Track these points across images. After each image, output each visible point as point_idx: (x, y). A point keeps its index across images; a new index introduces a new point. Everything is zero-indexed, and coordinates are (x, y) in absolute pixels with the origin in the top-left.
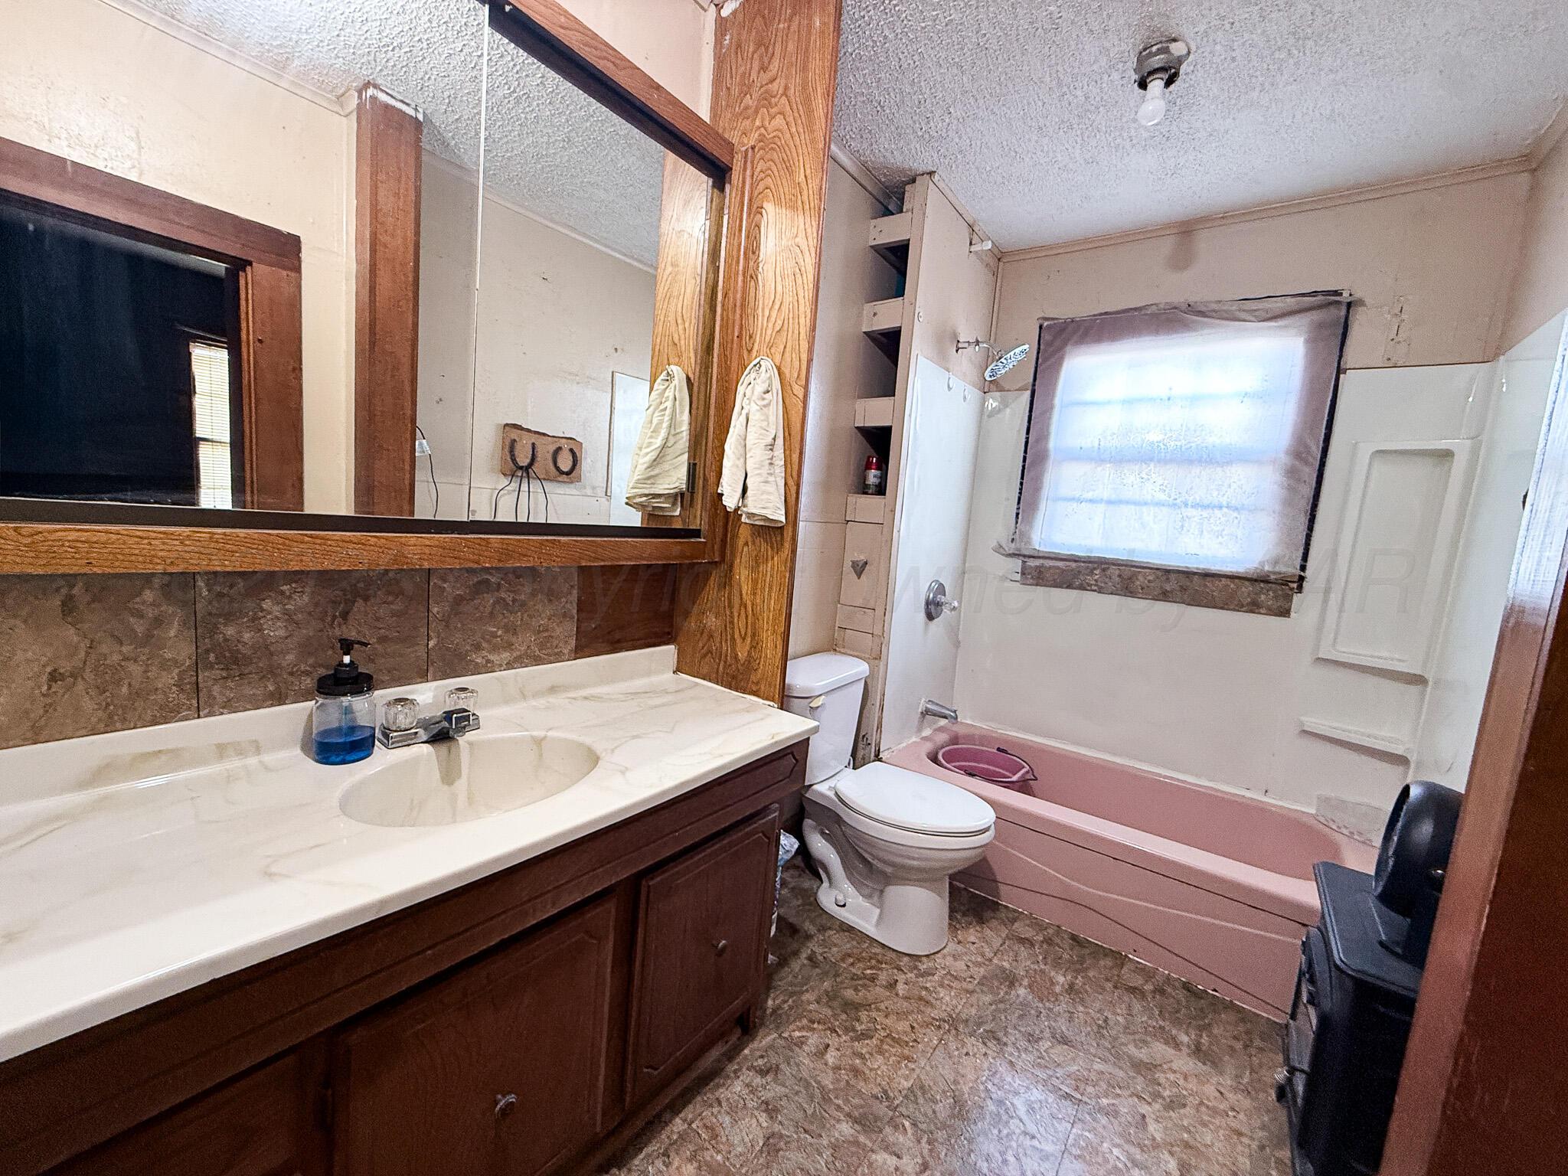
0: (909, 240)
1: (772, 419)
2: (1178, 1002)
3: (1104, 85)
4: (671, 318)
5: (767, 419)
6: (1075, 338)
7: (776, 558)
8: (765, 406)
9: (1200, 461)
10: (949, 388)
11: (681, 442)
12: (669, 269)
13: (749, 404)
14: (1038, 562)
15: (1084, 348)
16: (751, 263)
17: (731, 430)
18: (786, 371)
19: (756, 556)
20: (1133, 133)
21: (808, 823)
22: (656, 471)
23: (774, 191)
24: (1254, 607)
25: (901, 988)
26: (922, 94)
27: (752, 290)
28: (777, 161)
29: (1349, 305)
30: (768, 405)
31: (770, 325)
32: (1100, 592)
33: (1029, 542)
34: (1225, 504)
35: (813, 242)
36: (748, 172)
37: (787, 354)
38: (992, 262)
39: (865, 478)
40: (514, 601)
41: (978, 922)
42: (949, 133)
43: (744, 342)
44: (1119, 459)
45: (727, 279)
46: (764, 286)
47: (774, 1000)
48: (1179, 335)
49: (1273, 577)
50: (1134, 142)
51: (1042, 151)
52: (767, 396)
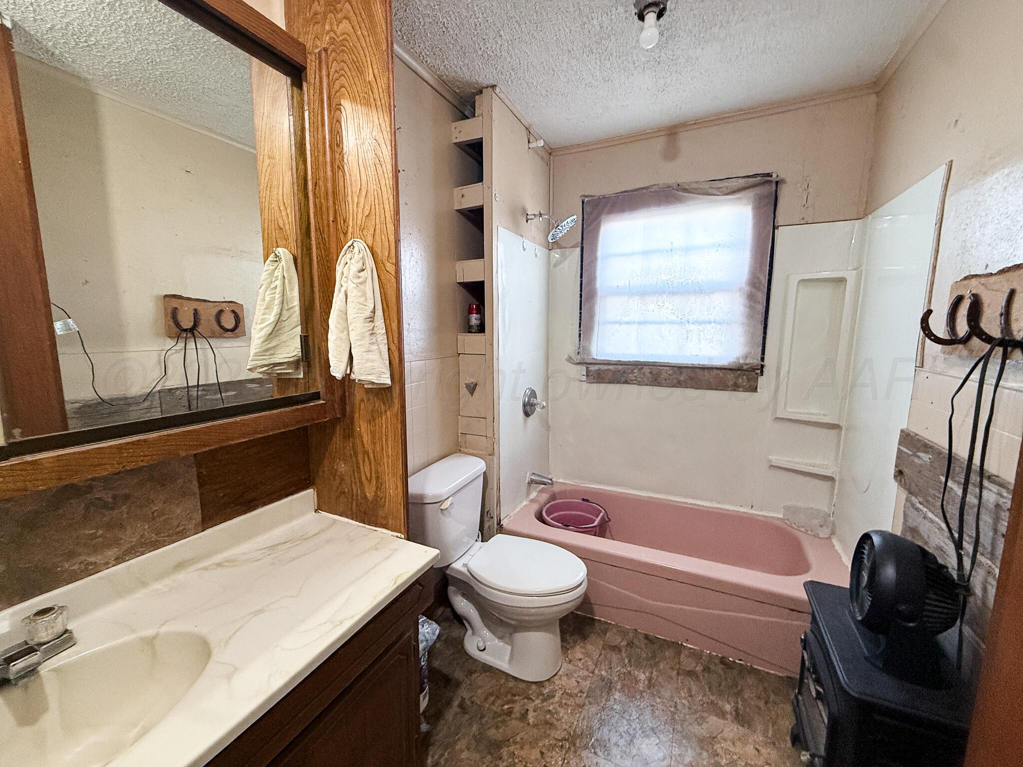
0: (482, 138)
1: (370, 294)
2: (720, 676)
3: (613, 17)
4: (275, 202)
5: (364, 294)
6: (606, 210)
7: (388, 413)
8: (360, 283)
9: (695, 292)
10: (524, 249)
11: (294, 315)
12: (267, 161)
13: (347, 282)
14: (597, 367)
15: (612, 216)
16: (337, 156)
17: (333, 306)
18: (378, 250)
19: (372, 411)
20: (635, 58)
21: (451, 589)
22: (273, 344)
23: (349, 89)
24: (736, 387)
25: (531, 717)
26: (477, 18)
27: (341, 180)
28: (349, 62)
29: (777, 183)
30: (364, 282)
31: (360, 210)
32: (639, 385)
33: (589, 354)
34: (712, 320)
35: (387, 137)
36: (324, 72)
37: (377, 237)
38: (546, 156)
39: (469, 321)
40: (114, 497)
41: (581, 638)
42: (503, 53)
43: (339, 226)
44: (643, 293)
45: (316, 169)
46: (350, 175)
47: (433, 757)
48: (674, 206)
49: (745, 367)
50: (636, 65)
51: (572, 70)
52: (362, 274)
